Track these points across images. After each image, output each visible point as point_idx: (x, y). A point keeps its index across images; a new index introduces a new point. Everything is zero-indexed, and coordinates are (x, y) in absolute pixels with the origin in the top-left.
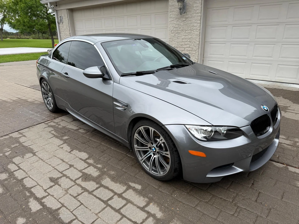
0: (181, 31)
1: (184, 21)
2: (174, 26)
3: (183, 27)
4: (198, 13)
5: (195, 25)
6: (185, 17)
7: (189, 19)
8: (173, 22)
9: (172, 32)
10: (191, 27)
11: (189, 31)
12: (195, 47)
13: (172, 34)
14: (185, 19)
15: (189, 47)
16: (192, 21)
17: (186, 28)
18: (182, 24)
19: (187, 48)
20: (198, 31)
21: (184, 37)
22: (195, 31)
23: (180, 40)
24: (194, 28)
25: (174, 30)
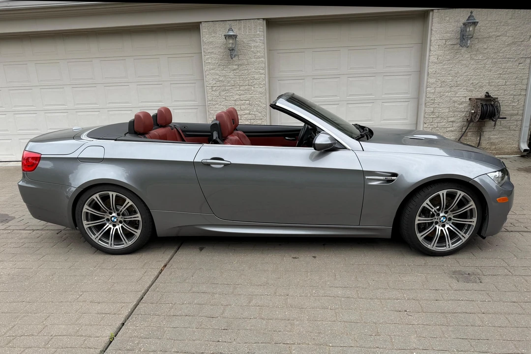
0: (230, 87)
1: (235, 70)
2: (216, 78)
3: (234, 79)
4: (260, 58)
5: (256, 76)
6: (236, 63)
7: (244, 66)
8: (213, 71)
9: (214, 89)
10: (248, 80)
11: (246, 87)
12: (259, 112)
13: (213, 93)
14: (235, 67)
15: (249, 114)
16: (250, 71)
17: (240, 83)
18: (231, 74)
19: (246, 116)
20: (261, 86)
21: (238, 97)
22: (257, 86)
23: (230, 102)
24: (256, 81)
25: (217, 85)
